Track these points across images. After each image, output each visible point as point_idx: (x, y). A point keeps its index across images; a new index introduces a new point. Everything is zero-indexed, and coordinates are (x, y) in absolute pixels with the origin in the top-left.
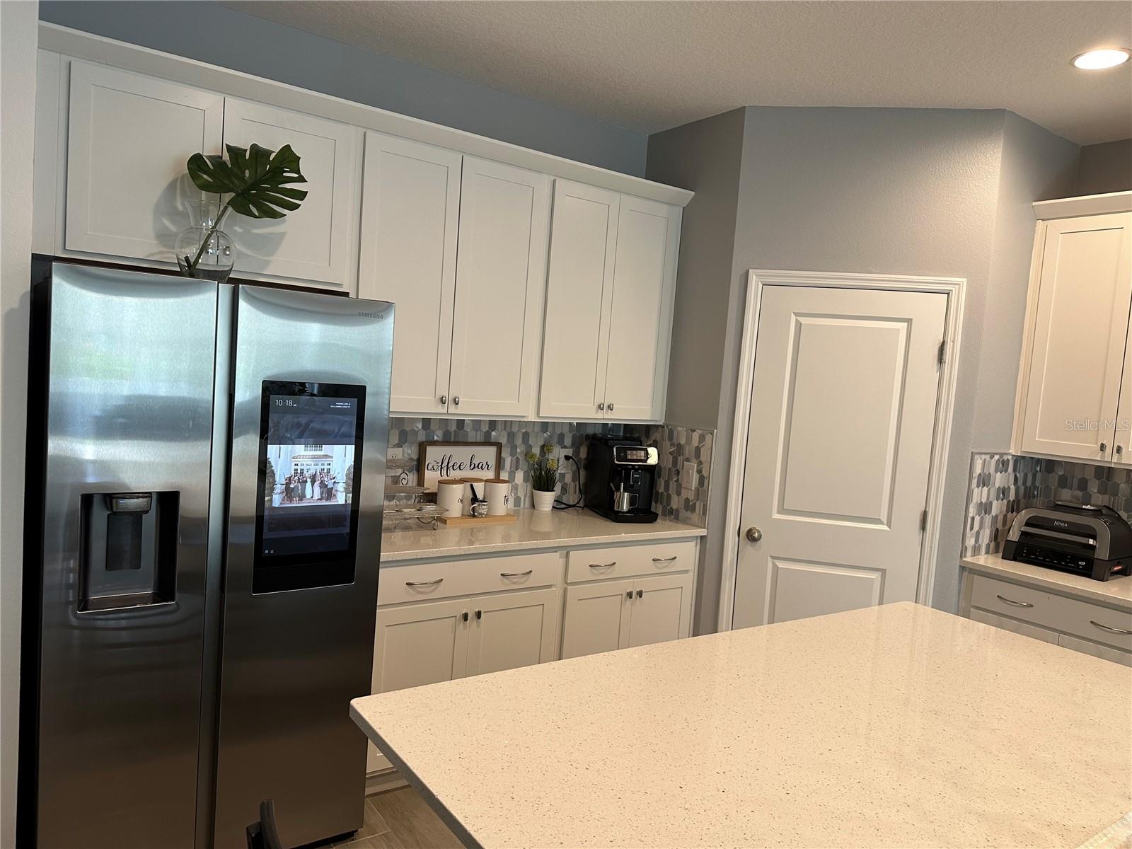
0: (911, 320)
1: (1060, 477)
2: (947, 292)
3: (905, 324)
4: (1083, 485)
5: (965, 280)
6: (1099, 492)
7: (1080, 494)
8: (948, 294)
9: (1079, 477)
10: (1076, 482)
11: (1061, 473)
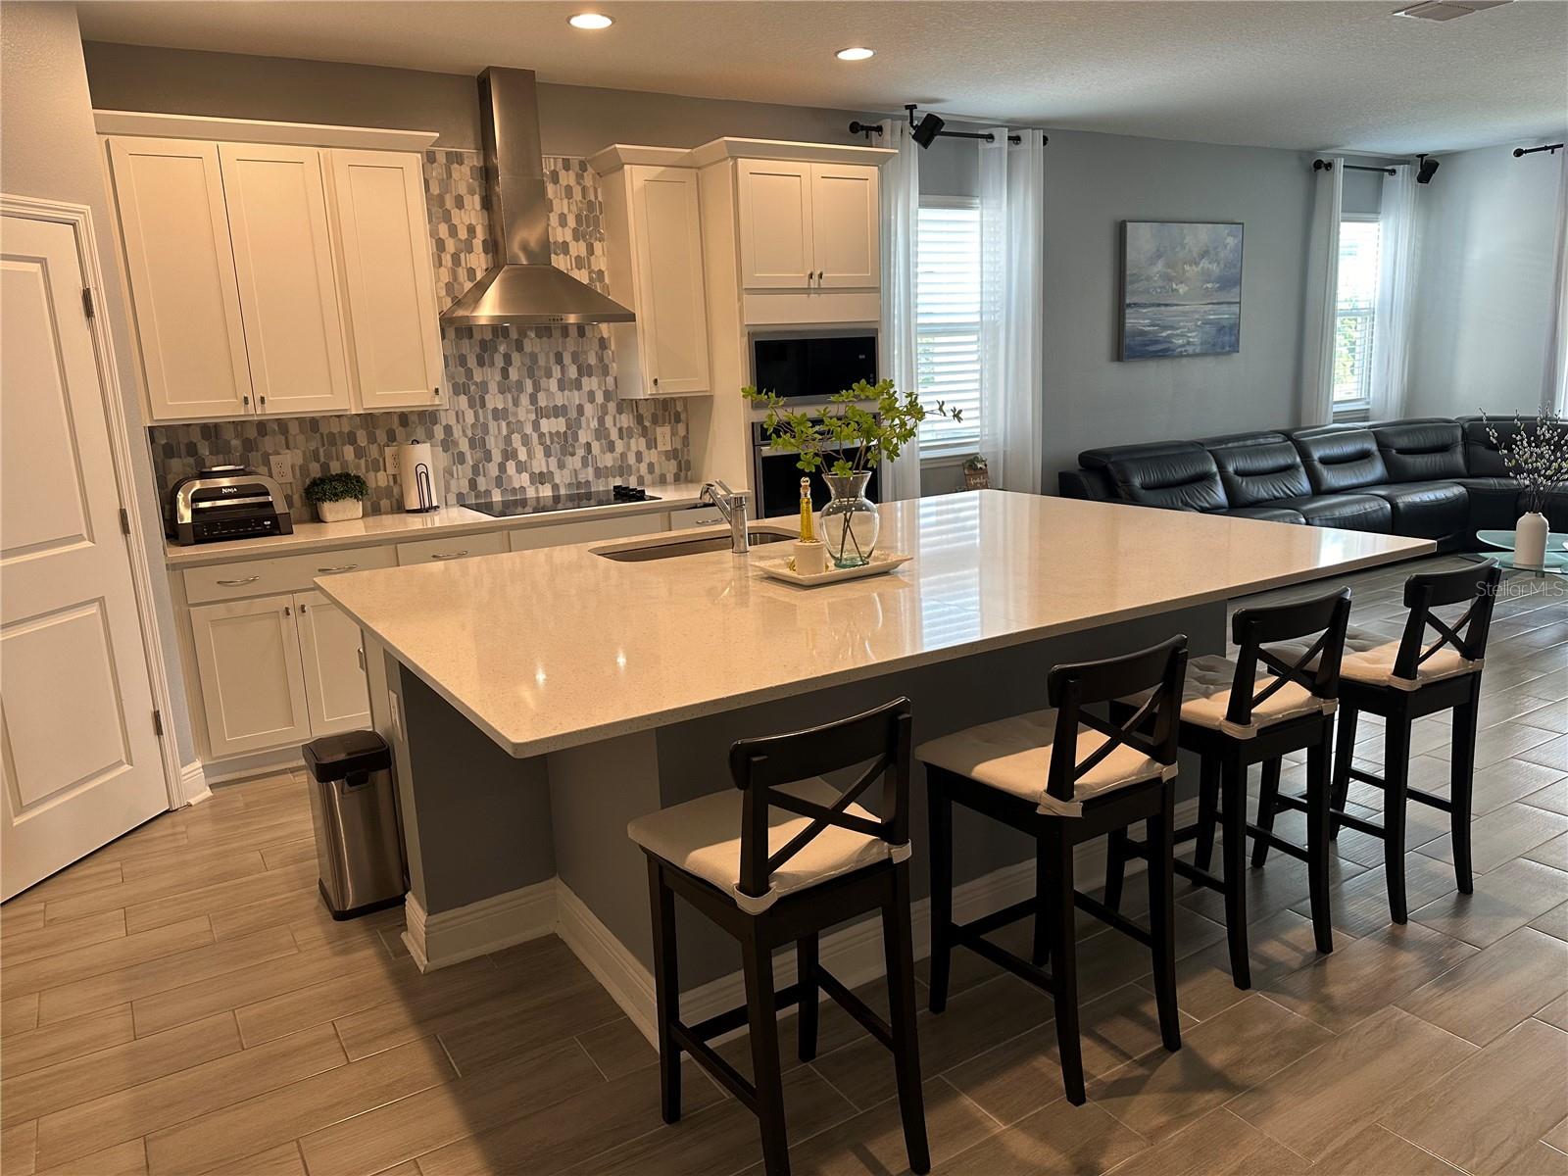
0: (45, 259)
1: (164, 446)
2: (73, 222)
3: (39, 265)
4: (192, 450)
5: (89, 207)
6: (211, 454)
7: (191, 460)
8: (74, 225)
9: (186, 441)
10: (183, 448)
11: (163, 442)
